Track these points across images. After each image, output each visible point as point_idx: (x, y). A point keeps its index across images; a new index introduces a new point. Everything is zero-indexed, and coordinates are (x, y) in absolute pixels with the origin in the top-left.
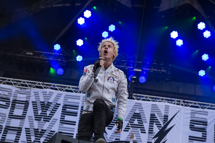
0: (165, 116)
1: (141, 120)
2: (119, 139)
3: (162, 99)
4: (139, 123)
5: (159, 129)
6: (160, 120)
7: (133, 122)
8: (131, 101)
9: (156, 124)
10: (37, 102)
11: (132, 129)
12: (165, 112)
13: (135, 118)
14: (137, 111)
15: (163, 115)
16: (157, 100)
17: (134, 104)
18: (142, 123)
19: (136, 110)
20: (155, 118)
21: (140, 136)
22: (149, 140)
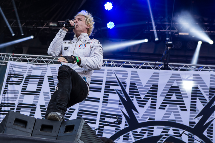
0: (210, 88)
1: (180, 94)
2: (154, 119)
3: (207, 68)
4: (177, 98)
5: (204, 105)
6: (204, 94)
7: (170, 98)
8: (167, 72)
9: (200, 99)
10: (53, 77)
11: (169, 106)
12: (211, 84)
13: (173, 93)
14: (175, 84)
15: (209, 88)
16: (200, 69)
17: (171, 76)
18: (182, 98)
19: (173, 82)
20: (198, 92)
21: (179, 115)
22: (192, 119)
